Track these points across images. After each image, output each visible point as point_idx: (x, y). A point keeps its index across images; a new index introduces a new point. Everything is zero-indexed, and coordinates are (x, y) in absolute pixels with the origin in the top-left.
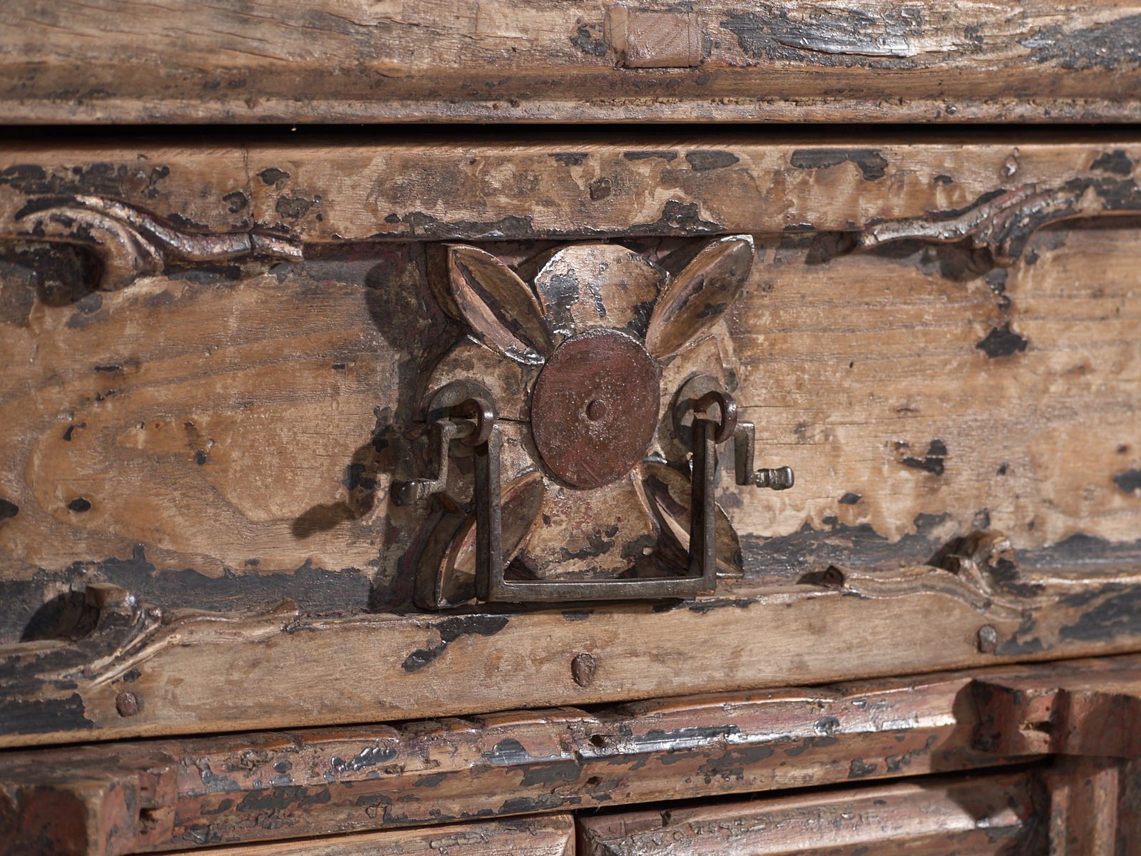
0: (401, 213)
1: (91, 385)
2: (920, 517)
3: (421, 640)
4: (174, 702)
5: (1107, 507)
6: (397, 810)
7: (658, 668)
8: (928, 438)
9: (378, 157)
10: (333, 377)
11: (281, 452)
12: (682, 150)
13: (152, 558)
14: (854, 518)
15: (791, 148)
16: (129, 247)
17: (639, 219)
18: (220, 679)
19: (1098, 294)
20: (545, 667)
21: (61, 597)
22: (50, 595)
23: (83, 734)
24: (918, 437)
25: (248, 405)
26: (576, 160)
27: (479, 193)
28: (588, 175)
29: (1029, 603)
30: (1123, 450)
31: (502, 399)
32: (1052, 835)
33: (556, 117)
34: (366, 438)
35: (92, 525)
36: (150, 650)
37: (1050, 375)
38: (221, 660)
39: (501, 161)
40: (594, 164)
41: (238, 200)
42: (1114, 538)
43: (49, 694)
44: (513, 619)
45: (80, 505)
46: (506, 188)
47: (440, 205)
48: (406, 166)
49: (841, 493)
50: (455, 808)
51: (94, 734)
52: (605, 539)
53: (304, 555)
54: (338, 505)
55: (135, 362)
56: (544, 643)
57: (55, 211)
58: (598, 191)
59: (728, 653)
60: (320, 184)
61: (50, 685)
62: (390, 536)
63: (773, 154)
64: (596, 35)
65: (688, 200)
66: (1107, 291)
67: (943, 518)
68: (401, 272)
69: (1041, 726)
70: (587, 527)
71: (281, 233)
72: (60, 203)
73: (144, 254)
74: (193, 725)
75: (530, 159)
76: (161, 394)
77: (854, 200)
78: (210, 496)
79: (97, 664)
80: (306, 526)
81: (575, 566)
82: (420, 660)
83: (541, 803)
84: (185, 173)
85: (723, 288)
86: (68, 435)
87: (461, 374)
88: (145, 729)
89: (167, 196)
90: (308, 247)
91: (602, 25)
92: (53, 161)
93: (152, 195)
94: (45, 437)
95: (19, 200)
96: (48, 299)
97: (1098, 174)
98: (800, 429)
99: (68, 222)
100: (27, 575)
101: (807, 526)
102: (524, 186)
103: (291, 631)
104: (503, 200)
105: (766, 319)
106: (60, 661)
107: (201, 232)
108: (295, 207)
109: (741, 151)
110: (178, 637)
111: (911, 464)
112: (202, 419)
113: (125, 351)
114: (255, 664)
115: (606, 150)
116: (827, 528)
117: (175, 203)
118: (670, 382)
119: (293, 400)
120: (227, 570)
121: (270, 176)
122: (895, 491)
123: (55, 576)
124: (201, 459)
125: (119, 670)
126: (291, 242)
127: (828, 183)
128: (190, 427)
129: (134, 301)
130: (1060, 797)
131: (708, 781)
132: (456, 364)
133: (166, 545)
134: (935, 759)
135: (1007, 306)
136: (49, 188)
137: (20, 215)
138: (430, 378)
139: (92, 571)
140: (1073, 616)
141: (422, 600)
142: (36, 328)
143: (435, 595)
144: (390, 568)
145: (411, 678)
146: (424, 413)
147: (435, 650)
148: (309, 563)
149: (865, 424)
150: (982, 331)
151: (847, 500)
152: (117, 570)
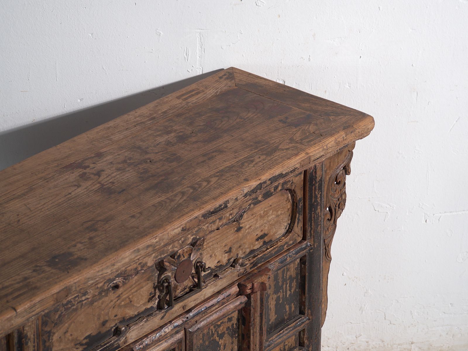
2: (228, 259)
4: (131, 339)
5: (255, 244)
7: (195, 302)
8: (229, 247)
10: (147, 282)
11: (141, 295)
13: (125, 318)
14: (219, 264)
16: (121, 282)
18: (137, 333)
20: (179, 310)
21: (114, 329)
24: (227, 248)
25: (137, 292)
26: (180, 239)
27: (168, 251)
29: (245, 267)
30: (257, 235)
31: (171, 276)
32: (251, 301)
35: (117, 318)
36: (128, 334)
37: (246, 230)
38: (137, 330)
41: (136, 269)
42: (256, 248)
43: (115, 346)
44: (175, 306)
45: (116, 316)
47: (162, 255)
52: (186, 287)
54: (149, 299)
55: (122, 294)
56: (179, 306)
57: (112, 283)
58: (184, 241)
59: (204, 295)
60: (146, 261)
62: (157, 299)
63: (207, 224)
64: (185, 228)
66: (254, 214)
67: (231, 258)
70: (183, 287)
71: (142, 270)
72: (113, 281)
73: (124, 282)
74: (134, 340)
76: (125, 296)
77: (218, 224)
78: (132, 306)
79: (121, 339)
80: (145, 304)
81: (183, 292)
83: (180, 329)
85: (200, 245)
86: (114, 307)
87: (165, 275)
88: (128, 344)
89: (126, 273)
90: (145, 270)
91: (185, 226)
93: (124, 274)
94: (111, 309)
95: (108, 284)
98: (211, 256)
100: (110, 328)
101: (213, 269)
103: (145, 322)
104: (171, 250)
105: (205, 243)
106: (116, 340)
108: (143, 266)
109: (203, 226)
110: (131, 330)
111: (227, 253)
112: (131, 296)
114: (141, 329)
116: (215, 268)
118: (194, 262)
119: (142, 288)
120: (135, 315)
122: (225, 258)
123: (113, 327)
124: (131, 302)
125: (124, 338)
128: (129, 298)
130: (252, 295)
131: (202, 315)
132: (165, 274)
133: (127, 315)
135: (240, 224)
138: (161, 277)
139: (118, 324)
140: (252, 265)
141: (162, 307)
142: (109, 296)
143: (164, 307)
144: (156, 304)
145: (162, 320)
146: (160, 282)
147: (165, 315)
148: (146, 308)
149: (220, 250)
150: (236, 229)
151: (218, 262)
152: (121, 322)
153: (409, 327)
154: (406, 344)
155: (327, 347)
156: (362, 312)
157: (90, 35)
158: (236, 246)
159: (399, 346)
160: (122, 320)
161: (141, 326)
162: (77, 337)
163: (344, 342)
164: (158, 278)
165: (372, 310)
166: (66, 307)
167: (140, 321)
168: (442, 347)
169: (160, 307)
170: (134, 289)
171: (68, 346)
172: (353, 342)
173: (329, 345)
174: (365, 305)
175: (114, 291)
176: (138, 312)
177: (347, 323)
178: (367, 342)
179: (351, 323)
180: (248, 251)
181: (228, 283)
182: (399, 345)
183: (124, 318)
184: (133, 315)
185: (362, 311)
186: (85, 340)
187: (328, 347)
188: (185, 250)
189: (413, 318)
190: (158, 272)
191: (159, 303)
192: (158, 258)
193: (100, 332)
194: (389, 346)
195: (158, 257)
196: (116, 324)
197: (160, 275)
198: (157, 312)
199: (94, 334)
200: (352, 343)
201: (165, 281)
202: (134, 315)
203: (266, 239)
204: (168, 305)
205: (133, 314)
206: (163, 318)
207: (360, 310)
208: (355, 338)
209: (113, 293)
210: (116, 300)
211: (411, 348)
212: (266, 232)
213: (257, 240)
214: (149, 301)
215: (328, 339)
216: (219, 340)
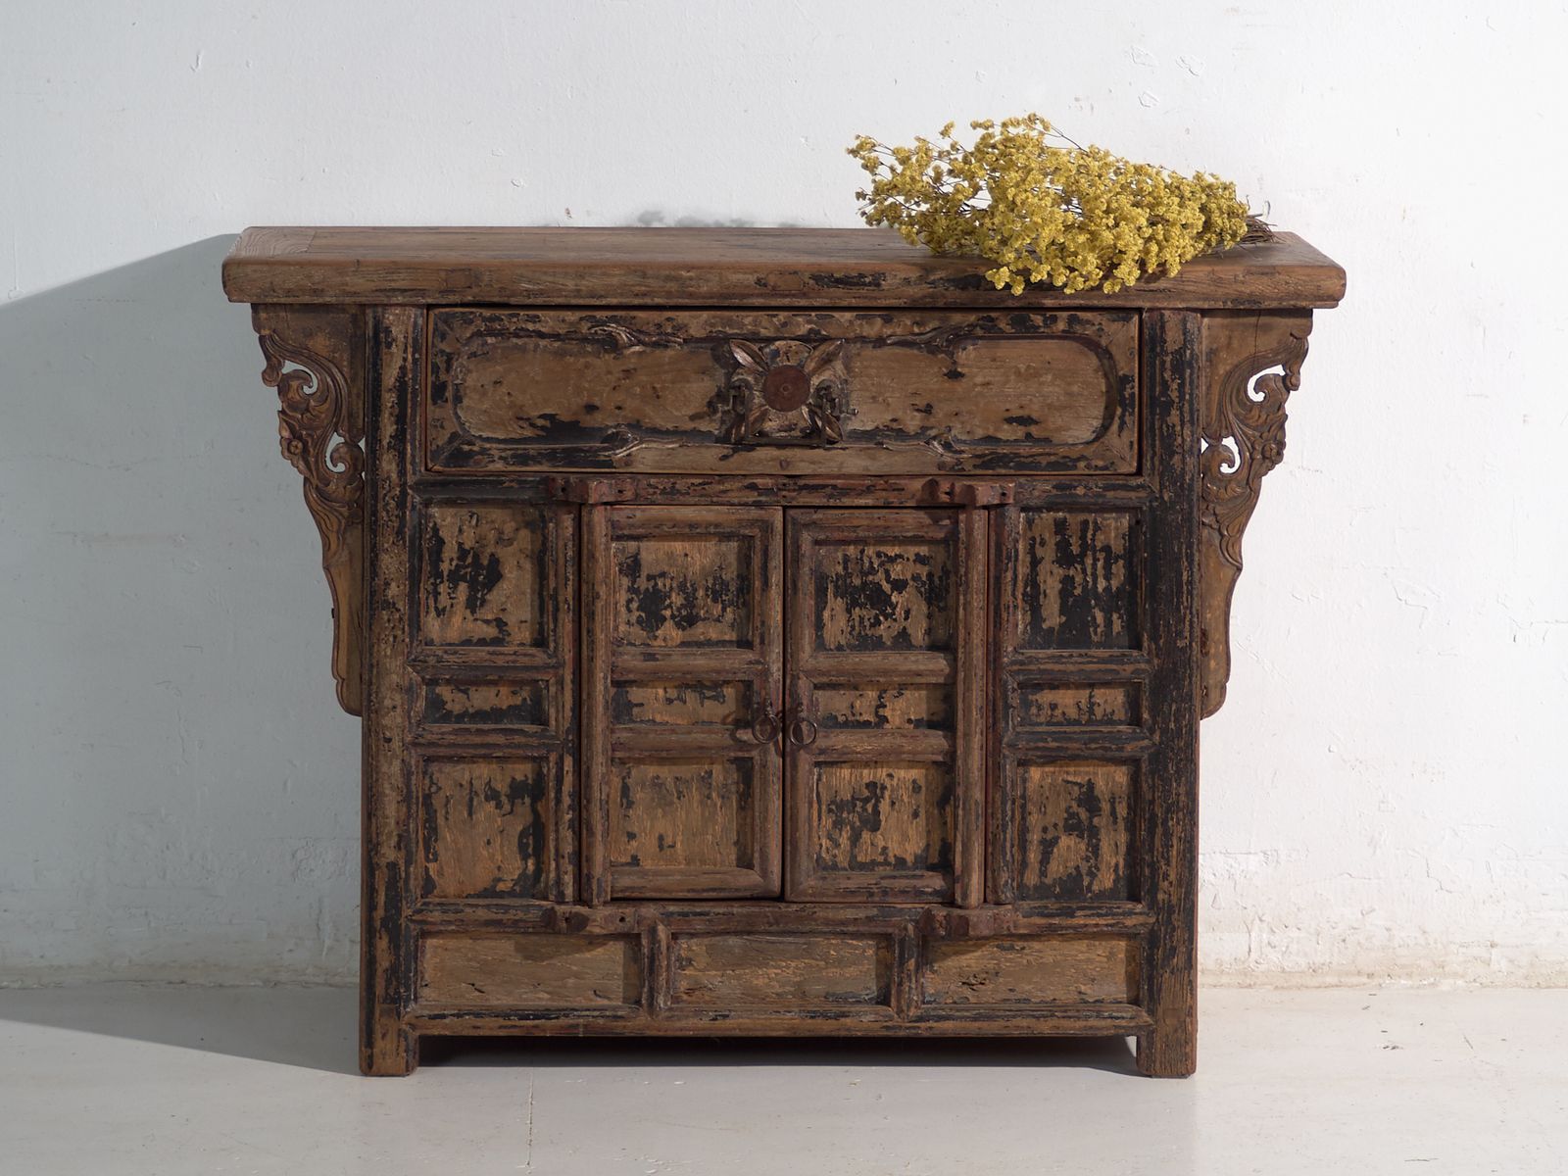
0: (714, 330)
1: (621, 375)
2: (922, 428)
3: (725, 452)
4: (643, 463)
5: (1002, 428)
6: (715, 499)
7: (811, 466)
8: (925, 403)
9: (705, 315)
10: (702, 376)
11: (685, 396)
12: (813, 314)
14: (895, 426)
15: (855, 314)
16: (626, 339)
17: (799, 333)
18: (658, 458)
19: (994, 360)
21: (613, 433)
22: (610, 432)
23: (614, 470)
24: (921, 402)
25: (673, 383)
26: (775, 316)
27: (742, 326)
28: (779, 320)
29: (958, 456)
30: (1007, 410)
31: (754, 384)
33: (757, 304)
34: (713, 394)
35: (623, 413)
36: (634, 449)
37: (975, 385)
39: (747, 316)
40: (781, 317)
41: (659, 326)
43: (603, 458)
44: (758, 448)
45: (619, 408)
46: (750, 324)
48: (714, 317)
49: (890, 418)
50: (736, 501)
51: (617, 470)
53: (693, 426)
54: (705, 413)
55: (635, 369)
56: (770, 455)
57: (601, 328)
58: (785, 324)
60: (686, 322)
61: (603, 456)
62: (723, 422)
63: (848, 315)
64: (763, 281)
65: (817, 328)
66: (998, 359)
67: (932, 428)
68: (723, 347)
69: (947, 493)
70: (787, 423)
71: (674, 335)
72: (601, 326)
73: (631, 340)
74: (649, 470)
75: (758, 316)
76: (645, 378)
77: (881, 329)
79: (618, 451)
80: (693, 418)
81: (783, 434)
82: (725, 457)
83: (766, 502)
84: (641, 318)
85: (837, 354)
86: (614, 388)
88: (634, 470)
89: (635, 325)
90: (684, 339)
91: (764, 279)
92: (599, 314)
93: (631, 324)
94: (608, 389)
95: (589, 325)
96: (606, 351)
97: (980, 322)
98: (873, 398)
99: (605, 331)
100: (603, 426)
101: (877, 428)
102: (755, 323)
103: (683, 446)
104: (750, 327)
105: (858, 364)
106: (605, 449)
107: (649, 334)
108: (678, 328)
109: (836, 315)
110: (644, 446)
111: (918, 410)
112: (658, 386)
113: (632, 366)
114: (669, 455)
115: (786, 313)
116: (885, 428)
117: (638, 327)
118: (815, 381)
119: (688, 382)
120: (667, 429)
121: (668, 319)
122: (912, 419)
123: (611, 427)
124: (658, 397)
125: (625, 453)
126: (678, 337)
127: (871, 324)
128: (654, 388)
129: (634, 353)
130: (962, 517)
132: (738, 374)
133: (647, 421)
134: (917, 501)
135: (955, 363)
136: (598, 321)
137: (589, 329)
140: (978, 461)
142: (603, 359)
145: (723, 462)
148: (695, 428)
149: (899, 398)
150: (945, 370)
151: (894, 420)
153: (1484, 902)
154: (1479, 946)
155: (1295, 929)
156: (1375, 852)
157: (803, 140)
158: (945, 408)
159: (1462, 950)
163: (1336, 923)
165: (1398, 849)
168: (1562, 963)
172: (1356, 926)
173: (1300, 926)
174: (1380, 834)
175: (615, 355)
176: (676, 427)
177: (1341, 874)
178: (1388, 930)
179: (1351, 875)
181: (908, 469)
182: (1460, 946)
184: (662, 426)
185: (1375, 847)
187: (1299, 929)
189: (1492, 882)
194: (1439, 946)
199: (563, 419)
200: (1353, 928)
202: (665, 429)
205: (662, 424)
207: (1369, 845)
208: (1360, 916)
209: (614, 358)
211: (1490, 959)
212: (1035, 416)
215: (1298, 909)
216: (893, 592)
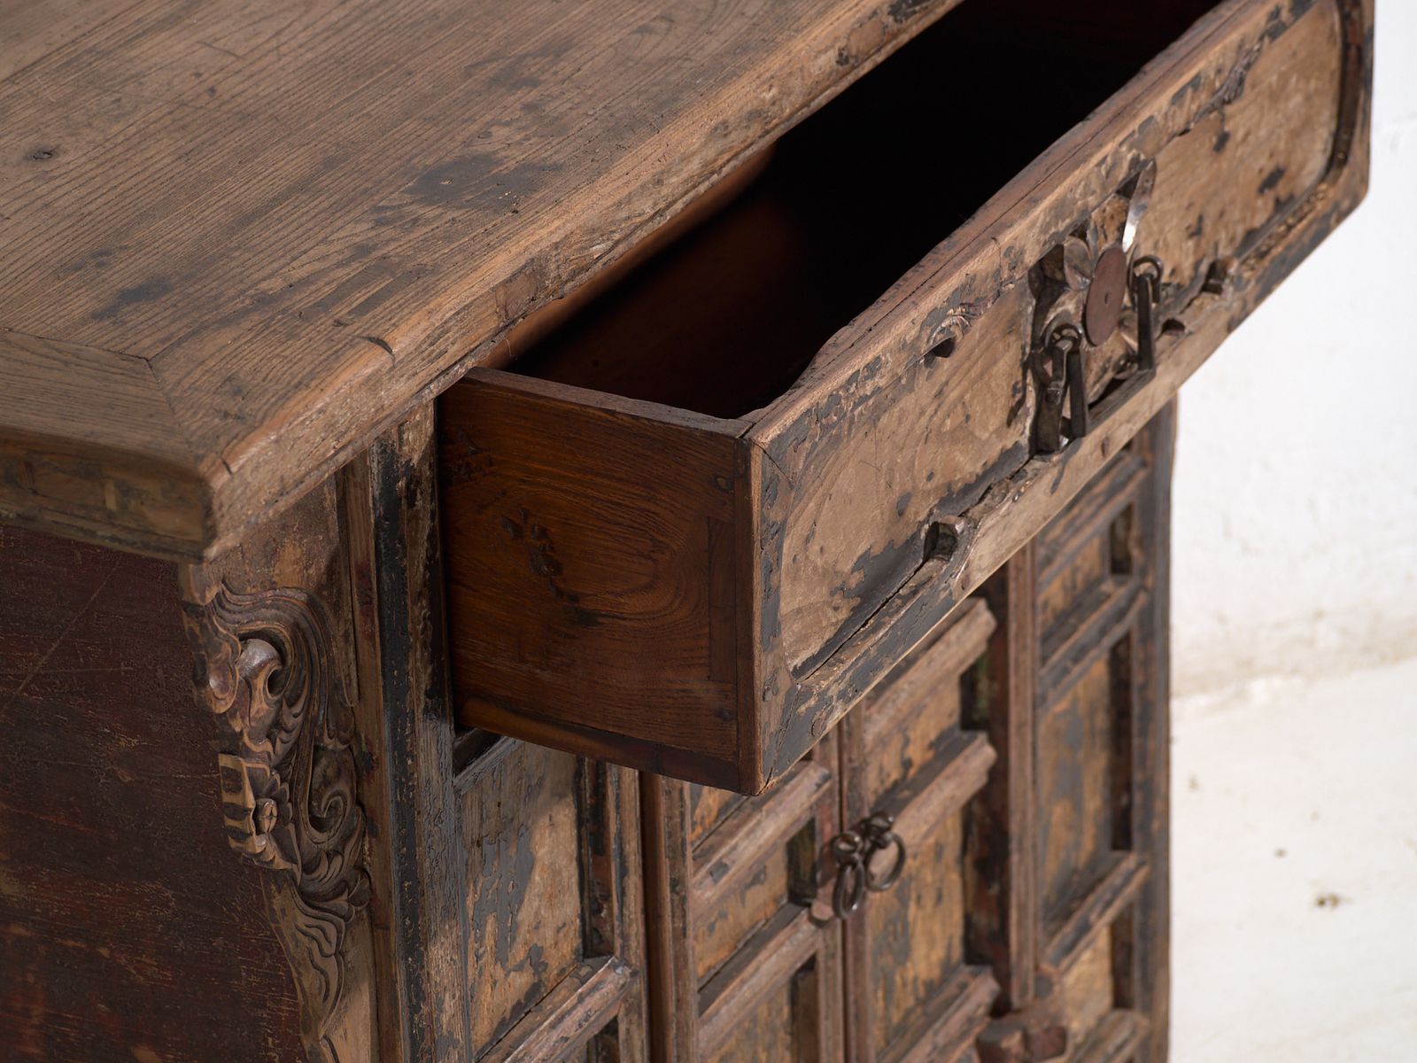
0: (1048, 237)
2: (1195, 264)
3: (1055, 473)
5: (1257, 208)
8: (1197, 216)
10: (1008, 339)
13: (954, 487)
17: (1121, 176)
20: (1094, 458)
22: (923, 535)
24: (1194, 219)
27: (1073, 205)
28: (1106, 167)
29: (1244, 293)
30: (1261, 171)
31: (1074, 314)
35: (935, 484)
37: (1237, 146)
38: (996, 533)
40: (1109, 159)
41: (997, 273)
42: (1259, 224)
43: (942, 596)
45: (931, 475)
46: (1080, 195)
47: (1060, 223)
48: (1049, 212)
52: (1107, 366)
53: (1000, 446)
54: (1011, 410)
55: (947, 383)
56: (1093, 443)
57: (939, 329)
58: (1110, 170)
60: (1023, 243)
63: (1165, 104)
65: (1137, 153)
67: (1202, 260)
70: (1102, 362)
72: (940, 322)
75: (1089, 175)
76: (956, 393)
78: (971, 438)
85: (1147, 189)
86: (926, 440)
87: (1060, 310)
94: (919, 448)
95: (929, 331)
99: (943, 330)
102: (1086, 189)
103: (1015, 500)
104: (1080, 203)
107: (986, 300)
108: (1014, 263)
111: (1192, 236)
113: (944, 380)
114: (1007, 526)
117: (976, 292)
120: (977, 475)
124: (967, 419)
125: (964, 566)
132: (1058, 306)
133: (957, 477)
135: (1223, 118)
136: (938, 317)
137: (928, 339)
138: (1045, 318)
139: (935, 511)
141: (1047, 445)
142: (916, 390)
143: (1058, 443)
144: (1027, 432)
145: (1056, 494)
146: (1043, 339)
147: (1061, 474)
148: (1002, 449)
149: (1176, 226)
151: (1171, 274)
152: (943, 503)
158: (1212, 212)
160: (944, 495)
161: (1004, 517)
162: (836, 562)
164: (1034, 325)
166: (824, 421)
167: (997, 499)
169: (1040, 446)
170: (975, 368)
171: (813, 599)
175: (929, 369)
176: (985, 464)
180: (1240, 231)
183: (949, 486)
184: (971, 474)
186: (856, 573)
188: (1108, 209)
190: (1034, 302)
191: (1035, 427)
192: (1051, 232)
193: (891, 543)
195: (1050, 229)
196: (930, 514)
197: (1040, 312)
198: (1037, 464)
199: (877, 550)
201: (1057, 336)
202: (974, 478)
203: (1282, 189)
204: (1067, 437)
205: (972, 470)
206: (1055, 486)
209: (927, 380)
210: (933, 407)
212: (1281, 163)
213: (1261, 191)
214: (1009, 423)
